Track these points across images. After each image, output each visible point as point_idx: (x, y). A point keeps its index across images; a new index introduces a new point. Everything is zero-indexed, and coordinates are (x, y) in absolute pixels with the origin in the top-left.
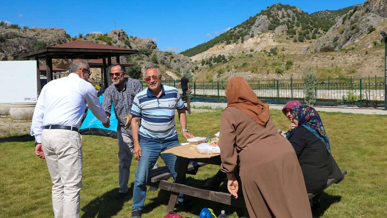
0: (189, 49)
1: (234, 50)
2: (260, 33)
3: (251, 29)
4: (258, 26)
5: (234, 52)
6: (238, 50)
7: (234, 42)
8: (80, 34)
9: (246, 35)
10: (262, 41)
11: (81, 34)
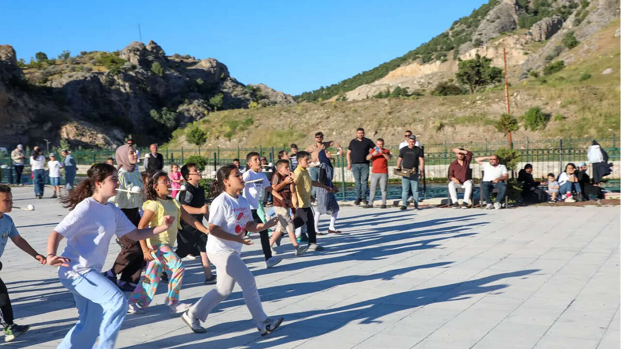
0: (361, 73)
1: (431, 77)
2: (497, 37)
3: (480, 28)
4: (493, 22)
5: (431, 81)
6: (441, 76)
7: (438, 58)
8: (64, 52)
9: (464, 42)
10: (498, 55)
11: (66, 52)
